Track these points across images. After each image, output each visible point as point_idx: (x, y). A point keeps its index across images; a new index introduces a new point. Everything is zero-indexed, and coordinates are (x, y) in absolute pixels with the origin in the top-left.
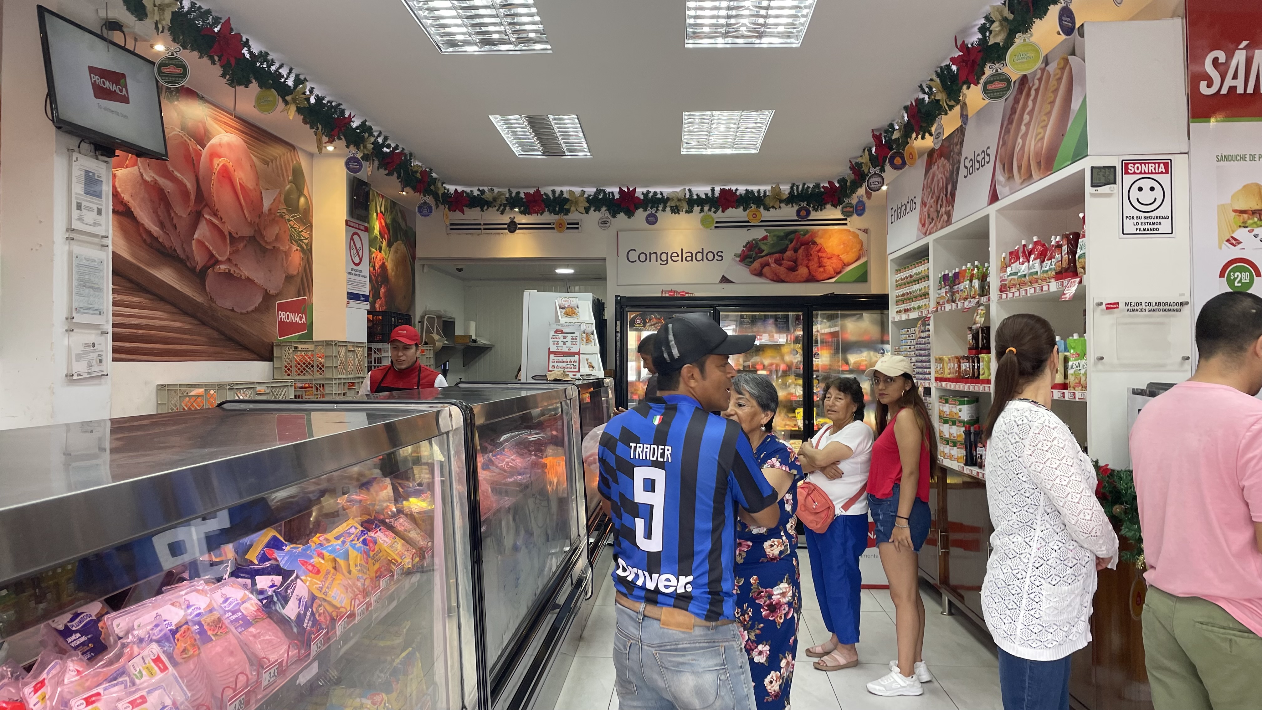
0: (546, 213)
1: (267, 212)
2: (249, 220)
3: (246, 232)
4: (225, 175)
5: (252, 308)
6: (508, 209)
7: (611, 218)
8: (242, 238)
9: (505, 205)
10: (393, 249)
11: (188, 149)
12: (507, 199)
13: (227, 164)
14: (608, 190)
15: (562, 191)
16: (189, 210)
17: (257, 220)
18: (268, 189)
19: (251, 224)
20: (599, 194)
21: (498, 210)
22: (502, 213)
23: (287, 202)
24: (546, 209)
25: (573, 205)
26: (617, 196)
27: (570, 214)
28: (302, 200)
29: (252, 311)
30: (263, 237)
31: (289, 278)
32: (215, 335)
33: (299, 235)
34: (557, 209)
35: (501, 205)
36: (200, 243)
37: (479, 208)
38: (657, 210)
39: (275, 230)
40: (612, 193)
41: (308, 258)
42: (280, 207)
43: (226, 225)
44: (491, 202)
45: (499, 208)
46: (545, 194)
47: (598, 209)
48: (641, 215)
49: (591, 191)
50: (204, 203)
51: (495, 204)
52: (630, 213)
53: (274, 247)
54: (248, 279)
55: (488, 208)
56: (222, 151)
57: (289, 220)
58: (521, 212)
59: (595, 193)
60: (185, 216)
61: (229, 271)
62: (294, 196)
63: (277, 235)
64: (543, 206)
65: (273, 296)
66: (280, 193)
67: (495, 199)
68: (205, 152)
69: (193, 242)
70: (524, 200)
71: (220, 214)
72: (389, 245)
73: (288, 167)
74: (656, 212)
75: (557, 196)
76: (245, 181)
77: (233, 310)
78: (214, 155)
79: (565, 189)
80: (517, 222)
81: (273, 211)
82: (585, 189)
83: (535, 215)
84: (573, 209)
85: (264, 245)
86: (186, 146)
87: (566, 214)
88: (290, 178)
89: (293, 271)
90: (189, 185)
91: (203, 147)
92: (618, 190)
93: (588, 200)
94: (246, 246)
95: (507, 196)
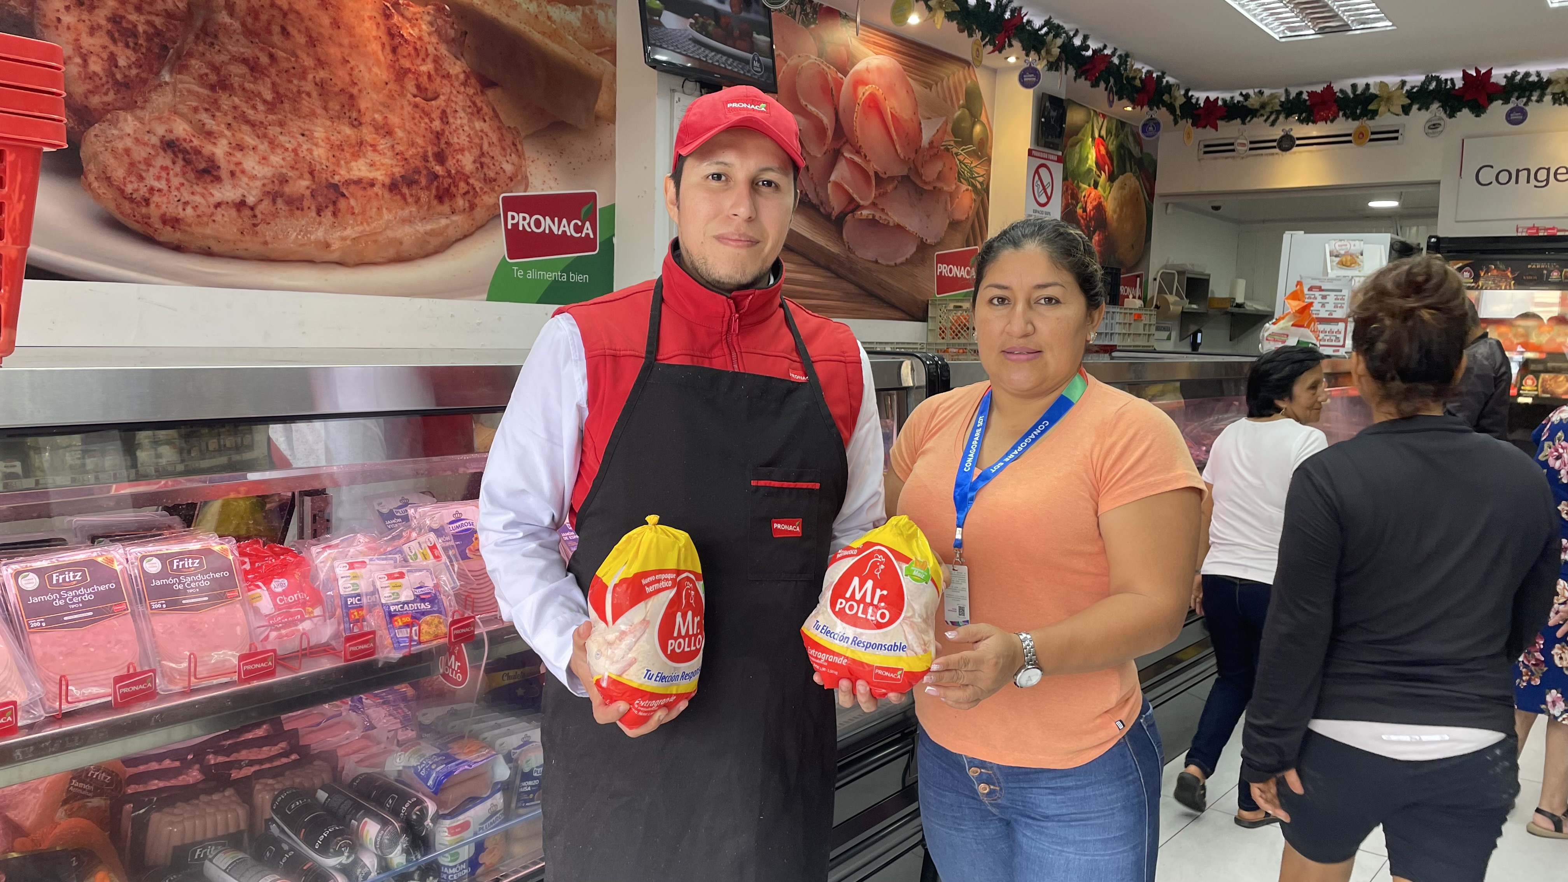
0: (1341, 119)
1: (927, 146)
2: (902, 156)
3: (898, 170)
4: (872, 105)
5: (903, 259)
6: (1282, 117)
7: (1447, 119)
8: (892, 179)
9: (1278, 113)
10: (1116, 184)
11: (826, 80)
12: (1282, 104)
13: (877, 92)
14: (1443, 77)
15: (1368, 85)
16: (825, 148)
17: (913, 156)
18: (929, 118)
19: (904, 162)
20: (1430, 83)
21: (1266, 121)
22: (1273, 124)
23: (957, 131)
24: (1341, 114)
25: (1383, 103)
26: (1459, 84)
27: (1377, 118)
28: (978, 128)
29: (902, 264)
30: (920, 176)
31: (954, 224)
32: (853, 289)
33: (971, 171)
34: (1358, 111)
35: (1271, 113)
36: (837, 185)
37: (1239, 121)
38: (1529, 100)
39: (938, 166)
40: (1452, 80)
41: (983, 199)
42: (946, 139)
43: (871, 164)
44: (1257, 111)
45: (1268, 118)
46: (1342, 91)
47: (1424, 106)
48: (1498, 110)
49: (1415, 79)
50: (844, 139)
51: (1262, 112)
52: (1478, 109)
53: (935, 188)
54: (898, 227)
55: (1252, 119)
56: (872, 77)
57: (957, 154)
58: (1301, 121)
59: (1423, 83)
60: (819, 156)
61: (874, 216)
62: (966, 124)
63: (940, 172)
64: (1335, 108)
65: (931, 246)
66: (946, 123)
67: (1263, 106)
68: (847, 81)
69: (829, 185)
70: (1308, 103)
71: (864, 151)
72: (1112, 178)
73: (959, 89)
74: (1526, 104)
75: (1358, 92)
76: (898, 110)
77: (876, 262)
78: (859, 82)
79: (1373, 80)
80: (1296, 136)
81: (935, 144)
82: (1404, 78)
83: (1321, 124)
84: (1382, 109)
85: (921, 185)
86: (823, 75)
87: (1372, 118)
88: (961, 102)
89: (960, 216)
90: (826, 121)
91: (845, 73)
92: (1461, 75)
93: (1410, 94)
94: (896, 188)
95: (1283, 99)
